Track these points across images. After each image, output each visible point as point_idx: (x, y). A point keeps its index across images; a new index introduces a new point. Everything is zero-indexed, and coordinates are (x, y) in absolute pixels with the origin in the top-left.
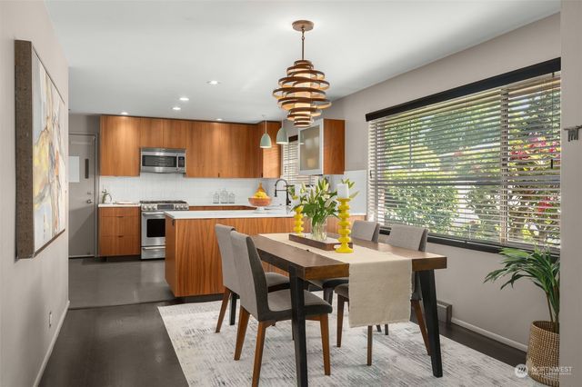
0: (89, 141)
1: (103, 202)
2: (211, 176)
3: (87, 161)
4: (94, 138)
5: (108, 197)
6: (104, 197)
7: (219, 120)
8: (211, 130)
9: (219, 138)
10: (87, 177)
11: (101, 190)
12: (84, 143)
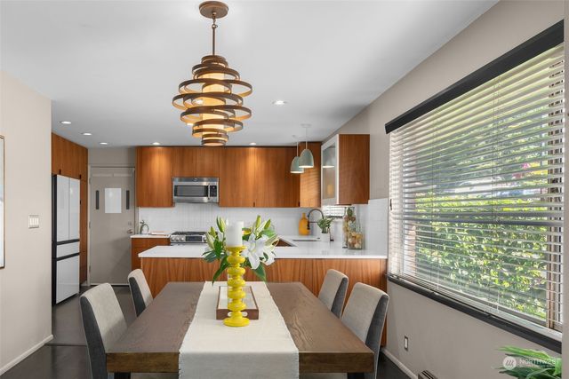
0: (129, 173)
1: (141, 233)
2: (245, 205)
3: (128, 192)
4: (134, 169)
5: (145, 228)
6: (142, 228)
7: (253, 144)
8: (245, 155)
9: (253, 164)
10: (128, 208)
11: (140, 220)
12: (126, 175)
